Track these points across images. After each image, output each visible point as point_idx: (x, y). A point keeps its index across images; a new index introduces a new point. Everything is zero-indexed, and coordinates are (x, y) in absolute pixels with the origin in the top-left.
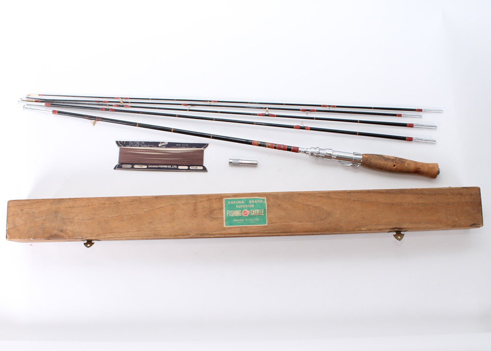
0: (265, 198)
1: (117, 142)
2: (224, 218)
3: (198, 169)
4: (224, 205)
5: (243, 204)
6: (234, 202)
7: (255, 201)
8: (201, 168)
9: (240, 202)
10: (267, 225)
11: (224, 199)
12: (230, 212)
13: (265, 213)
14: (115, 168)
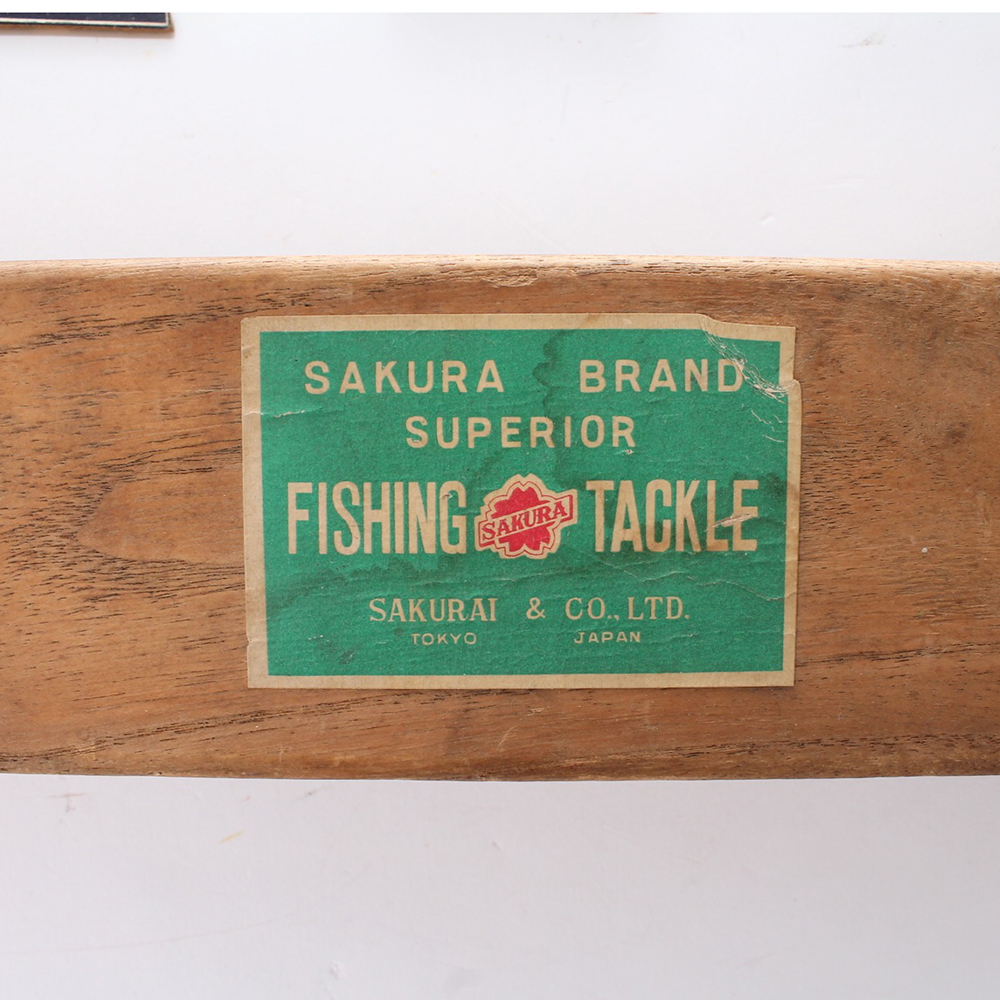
0: (783, 335)
2: (255, 580)
4: (251, 410)
5: (490, 405)
6: (384, 372)
7: (647, 363)
9: (454, 376)
10: (785, 677)
11: (253, 329)
12: (333, 495)
13: (768, 525)
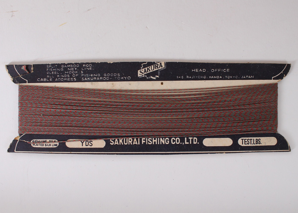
1: (10, 68)
3: (263, 144)
8: (272, 141)
14: (11, 149)
